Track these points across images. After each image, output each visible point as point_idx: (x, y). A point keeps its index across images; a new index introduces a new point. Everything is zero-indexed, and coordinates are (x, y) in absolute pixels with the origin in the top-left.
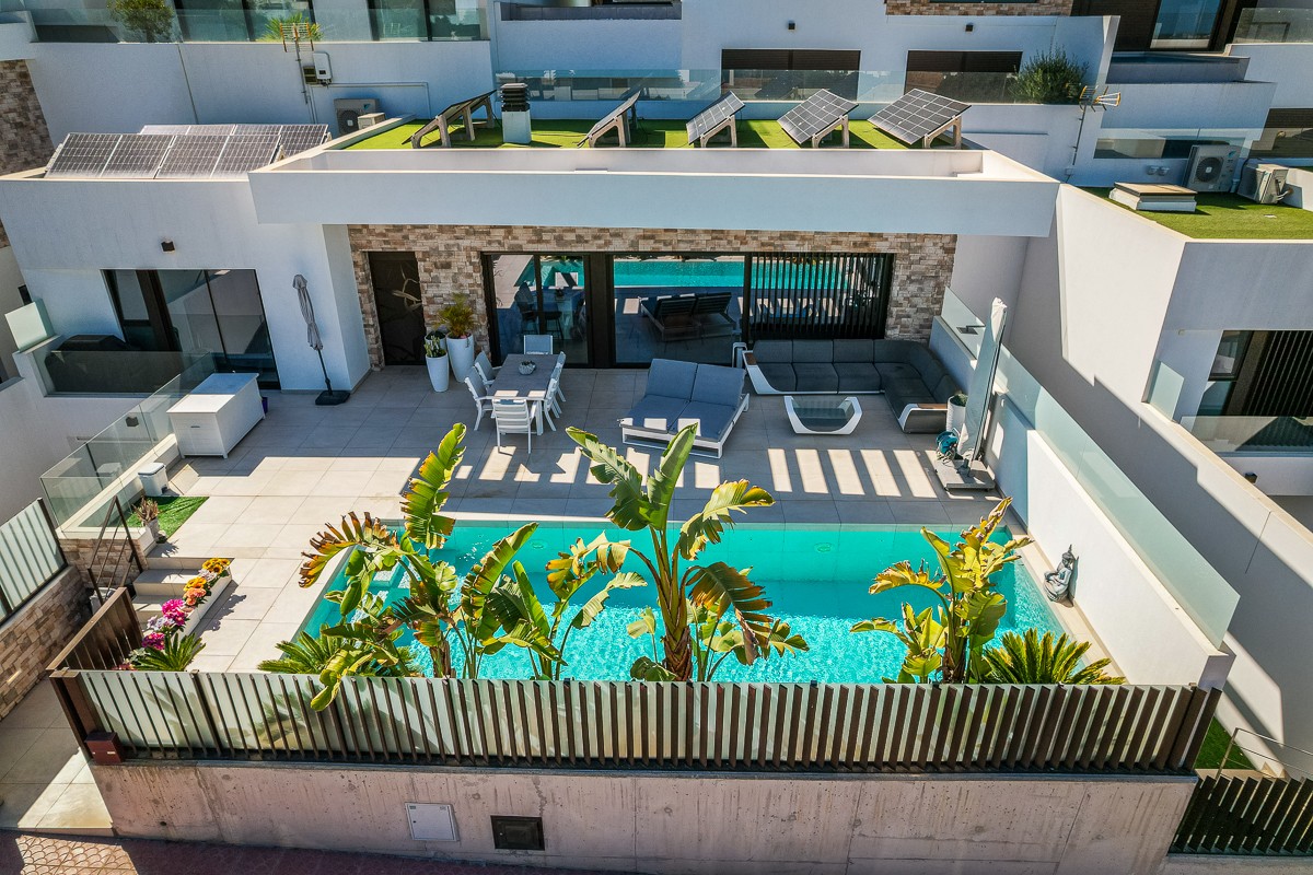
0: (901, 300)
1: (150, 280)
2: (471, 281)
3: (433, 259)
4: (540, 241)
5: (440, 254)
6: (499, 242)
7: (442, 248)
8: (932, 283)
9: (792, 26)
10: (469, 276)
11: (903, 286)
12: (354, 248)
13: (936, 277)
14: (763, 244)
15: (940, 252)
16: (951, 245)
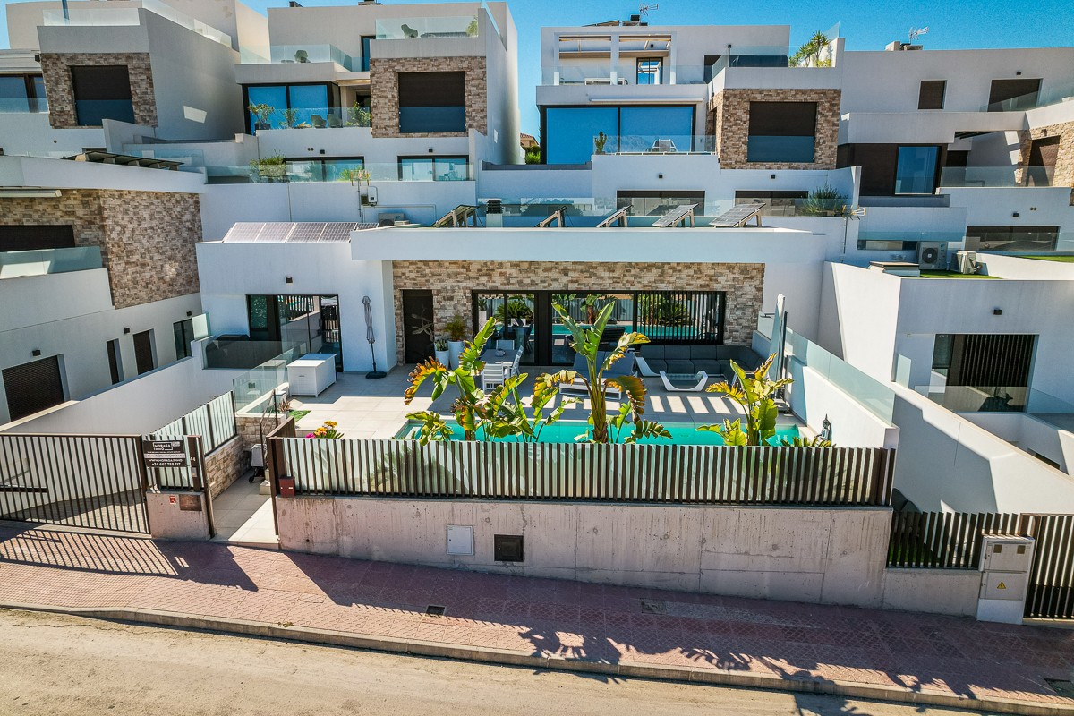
0: (732, 320)
1: (272, 301)
2: (465, 308)
3: (443, 294)
4: (509, 283)
5: (447, 291)
6: (484, 284)
7: (449, 288)
8: (751, 310)
9: (661, 176)
10: (464, 305)
11: (732, 310)
12: (396, 287)
13: (753, 306)
14: (644, 286)
15: (754, 290)
16: (760, 286)
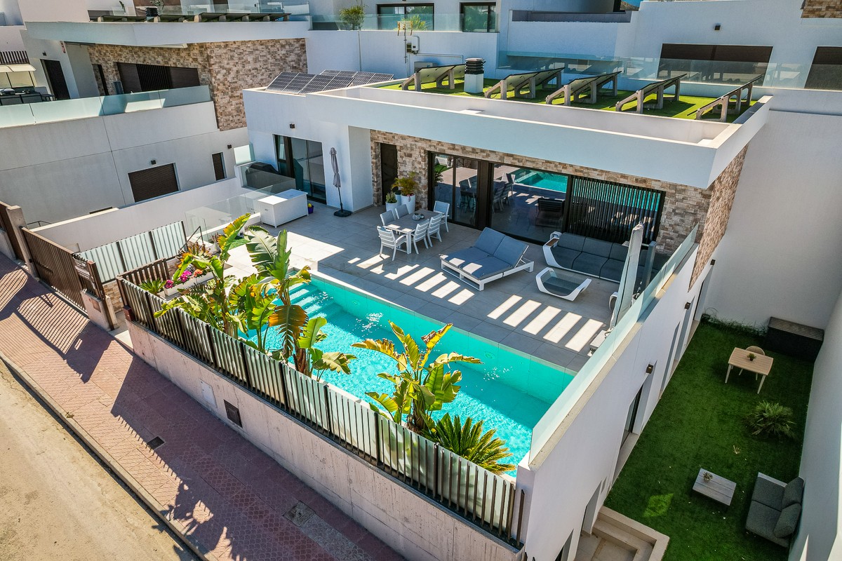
0: (667, 226)
2: (421, 166)
3: (404, 151)
5: (407, 148)
6: (435, 148)
7: (409, 146)
8: (691, 218)
9: (717, 28)
11: (669, 214)
12: (372, 139)
13: (695, 214)
15: (699, 196)
16: (707, 193)
